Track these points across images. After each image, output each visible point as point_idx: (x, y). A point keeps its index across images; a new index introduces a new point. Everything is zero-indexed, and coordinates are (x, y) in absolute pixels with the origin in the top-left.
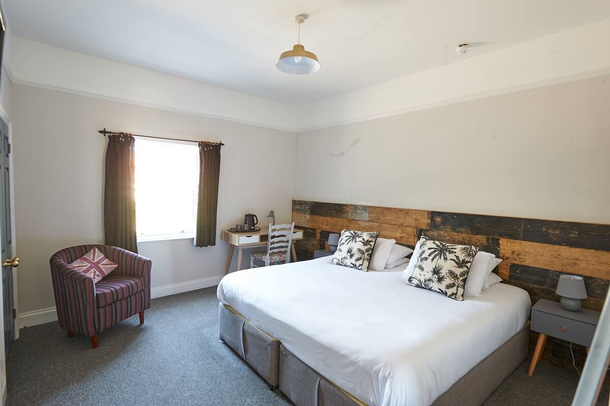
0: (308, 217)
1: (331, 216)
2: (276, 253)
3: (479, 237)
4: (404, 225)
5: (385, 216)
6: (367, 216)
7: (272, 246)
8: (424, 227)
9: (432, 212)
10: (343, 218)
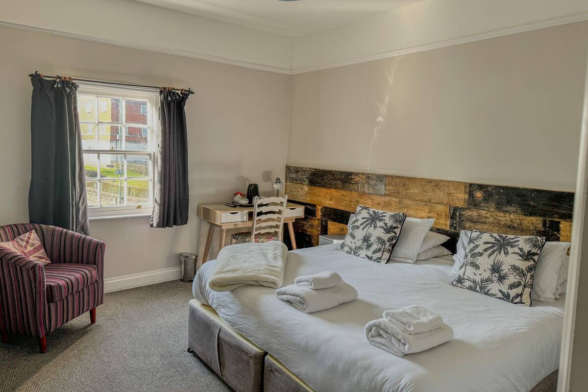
0: (306, 188)
1: (336, 188)
2: (263, 234)
3: (533, 219)
4: (433, 201)
5: (406, 189)
6: (383, 189)
7: (259, 225)
8: (460, 204)
9: (471, 185)
10: (351, 191)
